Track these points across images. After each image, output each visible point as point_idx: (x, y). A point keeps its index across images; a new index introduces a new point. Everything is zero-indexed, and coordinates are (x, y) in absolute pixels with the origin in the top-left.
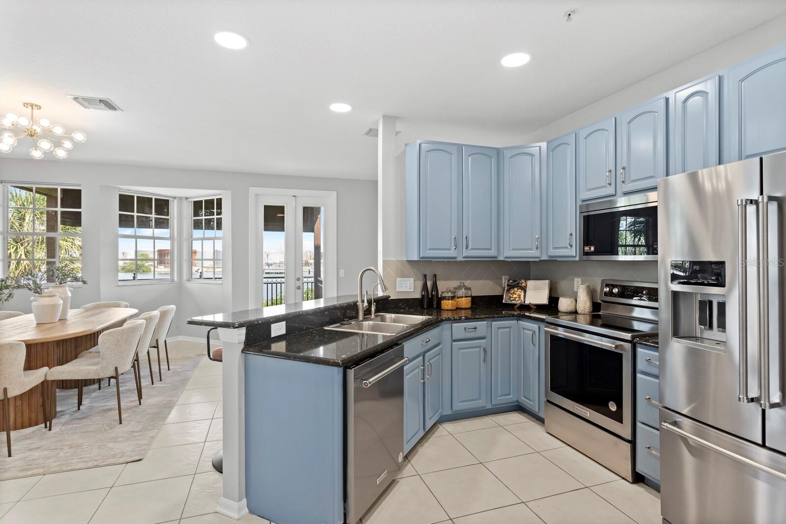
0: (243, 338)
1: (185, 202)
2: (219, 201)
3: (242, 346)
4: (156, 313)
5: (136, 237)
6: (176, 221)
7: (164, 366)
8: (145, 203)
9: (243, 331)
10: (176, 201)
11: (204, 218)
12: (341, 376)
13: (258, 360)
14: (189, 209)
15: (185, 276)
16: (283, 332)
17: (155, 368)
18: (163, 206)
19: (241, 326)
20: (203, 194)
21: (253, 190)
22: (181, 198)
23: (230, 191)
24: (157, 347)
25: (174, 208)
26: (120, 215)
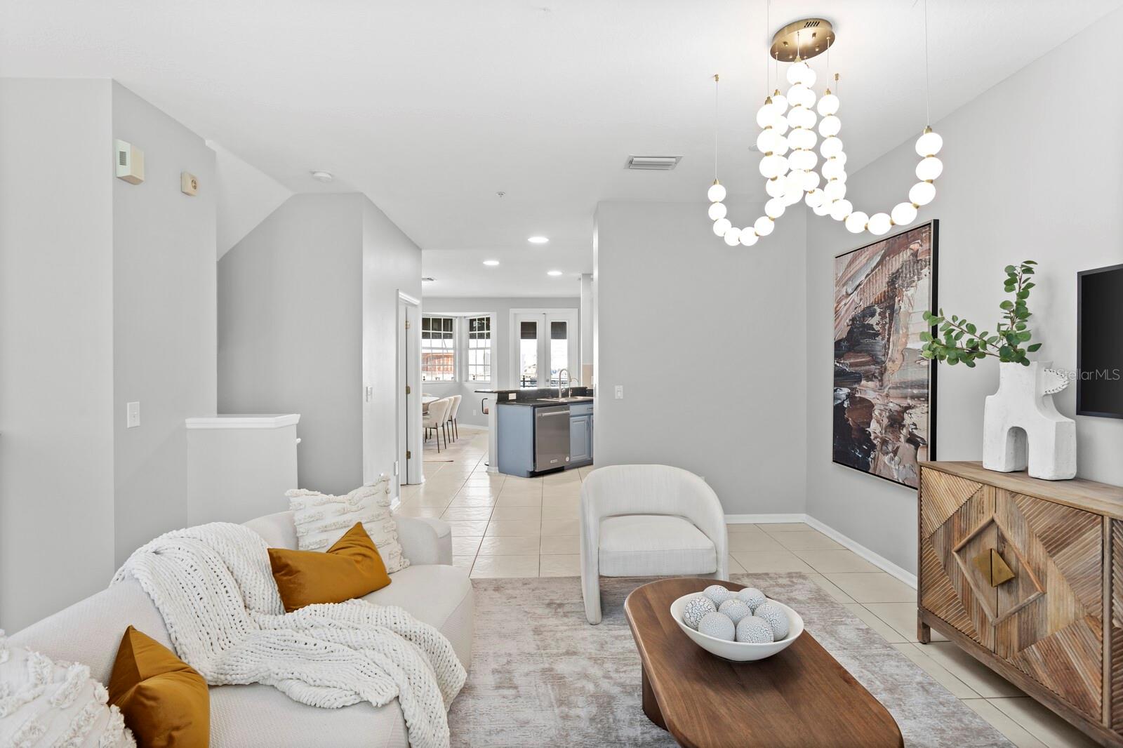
0: (497, 398)
1: (464, 320)
2: (488, 319)
3: (496, 401)
4: (452, 398)
5: (432, 348)
6: (457, 335)
7: (455, 437)
8: (437, 321)
9: (497, 395)
10: (457, 320)
11: (477, 332)
12: (532, 411)
13: (505, 407)
14: (466, 325)
15: (464, 379)
16: (515, 398)
17: (451, 438)
18: (448, 323)
19: (495, 392)
20: (476, 315)
21: (512, 311)
22: (461, 317)
23: (495, 313)
24: (451, 421)
25: (456, 325)
26: (423, 333)
